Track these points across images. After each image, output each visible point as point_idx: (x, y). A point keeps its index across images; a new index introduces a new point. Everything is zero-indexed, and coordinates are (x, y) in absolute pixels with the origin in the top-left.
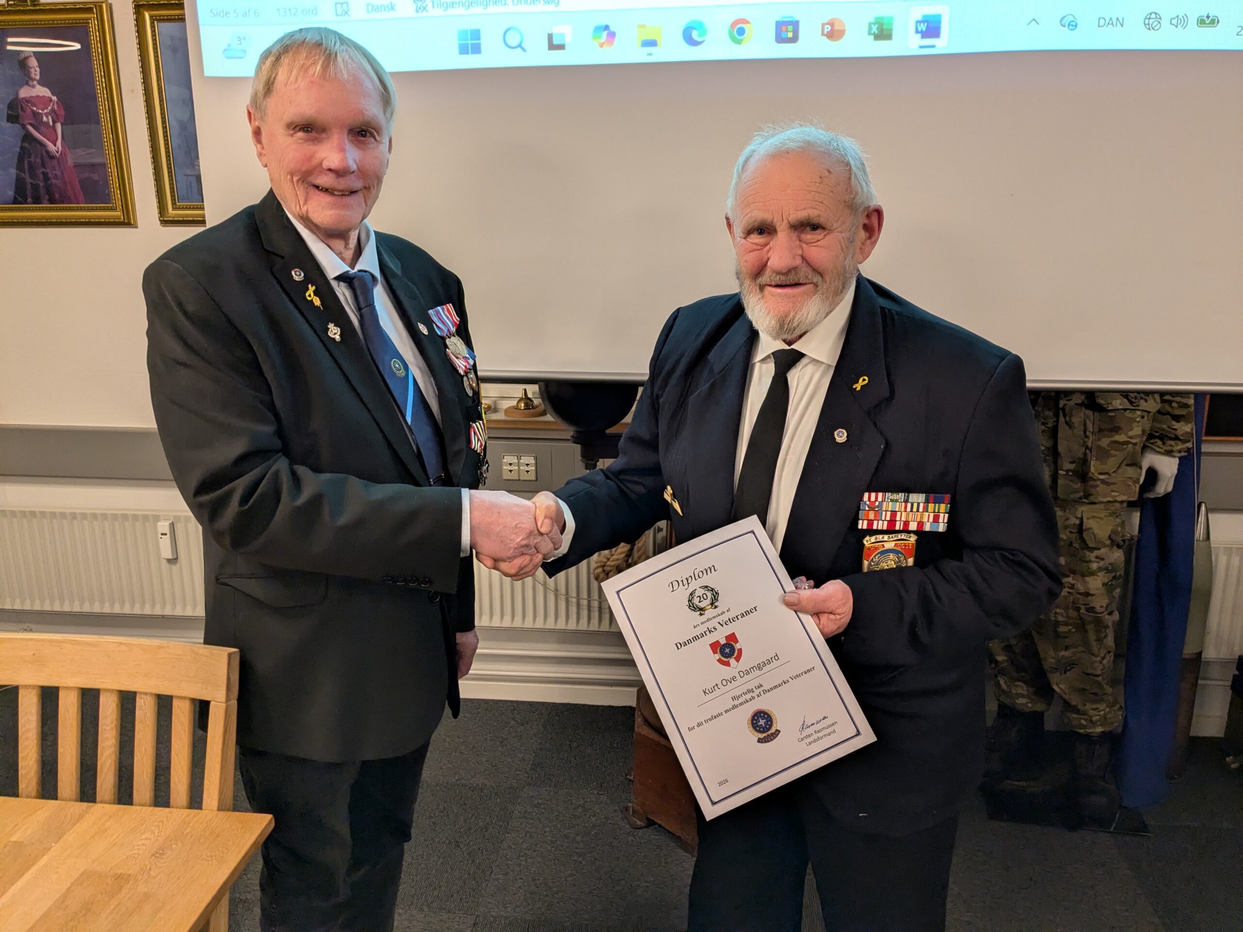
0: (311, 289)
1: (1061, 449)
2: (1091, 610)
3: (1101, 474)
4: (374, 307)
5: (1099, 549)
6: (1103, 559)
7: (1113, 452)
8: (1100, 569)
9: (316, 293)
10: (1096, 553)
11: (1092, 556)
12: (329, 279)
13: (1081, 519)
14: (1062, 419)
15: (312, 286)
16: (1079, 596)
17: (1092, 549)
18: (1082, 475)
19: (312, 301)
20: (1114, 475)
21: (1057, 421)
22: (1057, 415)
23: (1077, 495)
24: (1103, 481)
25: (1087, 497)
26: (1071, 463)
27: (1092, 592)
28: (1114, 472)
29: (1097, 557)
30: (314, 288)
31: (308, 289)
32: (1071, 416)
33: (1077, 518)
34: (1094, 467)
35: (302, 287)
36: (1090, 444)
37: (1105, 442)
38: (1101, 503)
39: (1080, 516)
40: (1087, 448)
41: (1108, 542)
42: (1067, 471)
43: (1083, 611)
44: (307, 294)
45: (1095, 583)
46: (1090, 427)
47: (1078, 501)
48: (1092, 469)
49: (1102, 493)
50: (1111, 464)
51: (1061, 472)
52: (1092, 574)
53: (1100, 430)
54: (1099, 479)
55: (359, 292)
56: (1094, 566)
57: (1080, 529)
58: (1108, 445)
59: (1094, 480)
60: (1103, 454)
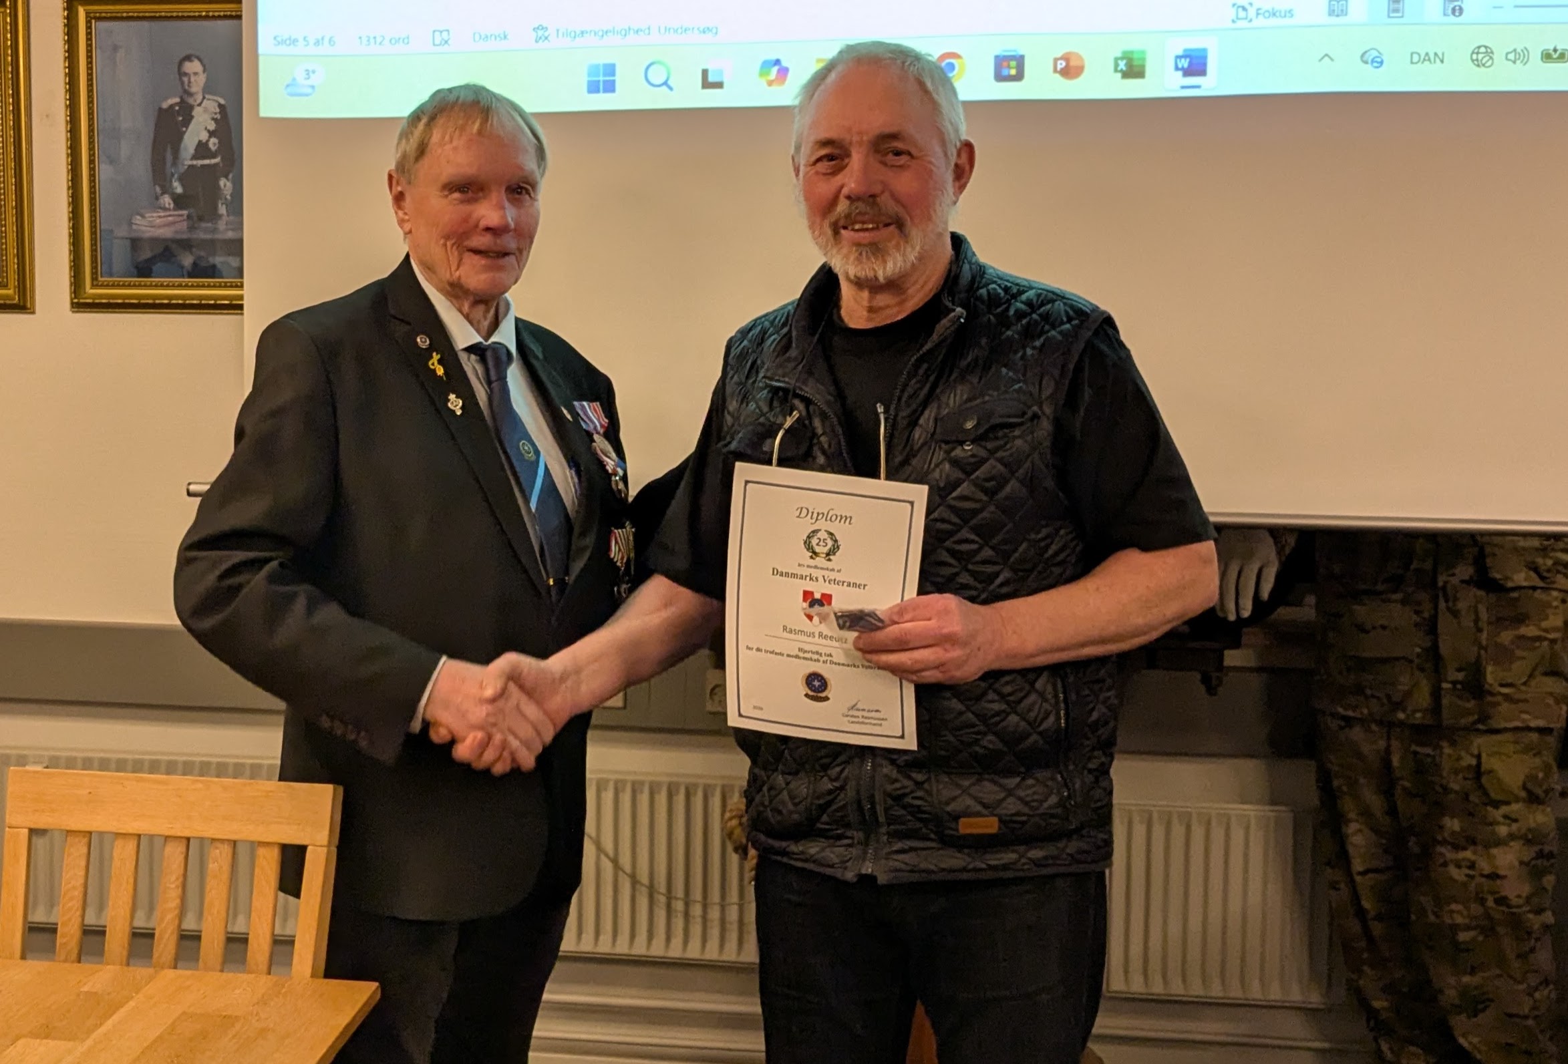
0: (436, 357)
1: (1444, 649)
2: (1502, 901)
3: (1502, 685)
4: (506, 382)
5: (1508, 803)
6: (1516, 821)
7: (1519, 653)
8: (1512, 837)
9: (440, 362)
10: (1504, 809)
11: (1497, 814)
12: (457, 349)
13: (1479, 757)
14: (1442, 605)
15: (437, 354)
16: (1483, 880)
17: (1496, 804)
18: (1475, 687)
19: (435, 370)
20: (1523, 688)
21: (1436, 608)
22: (1435, 601)
23: (1471, 719)
24: (1507, 697)
25: (1484, 724)
26: (1459, 670)
27: (1502, 873)
28: (1525, 684)
29: (1506, 817)
30: (439, 356)
31: (432, 357)
32: (1456, 599)
33: (1472, 755)
34: (1492, 675)
35: (428, 354)
36: (1484, 643)
37: (1506, 637)
38: (1506, 730)
39: (1476, 752)
40: (1481, 647)
41: (1523, 794)
42: (1454, 683)
43: (1490, 903)
44: (430, 363)
45: (1507, 858)
46: (1484, 615)
47: (1471, 730)
48: (1490, 678)
49: (1505, 715)
50: (1519, 670)
51: (1445, 685)
52: (1499, 843)
53: (1499, 619)
54: (1500, 694)
55: (491, 364)
56: (1503, 830)
57: (1478, 772)
58: (1512, 642)
59: (1492, 694)
60: (1504, 656)
